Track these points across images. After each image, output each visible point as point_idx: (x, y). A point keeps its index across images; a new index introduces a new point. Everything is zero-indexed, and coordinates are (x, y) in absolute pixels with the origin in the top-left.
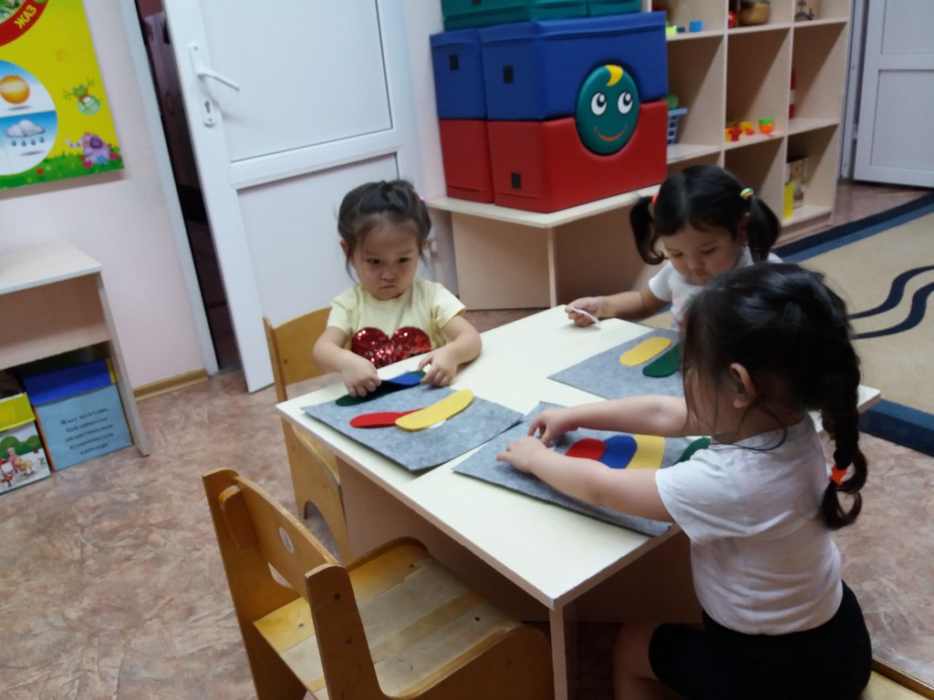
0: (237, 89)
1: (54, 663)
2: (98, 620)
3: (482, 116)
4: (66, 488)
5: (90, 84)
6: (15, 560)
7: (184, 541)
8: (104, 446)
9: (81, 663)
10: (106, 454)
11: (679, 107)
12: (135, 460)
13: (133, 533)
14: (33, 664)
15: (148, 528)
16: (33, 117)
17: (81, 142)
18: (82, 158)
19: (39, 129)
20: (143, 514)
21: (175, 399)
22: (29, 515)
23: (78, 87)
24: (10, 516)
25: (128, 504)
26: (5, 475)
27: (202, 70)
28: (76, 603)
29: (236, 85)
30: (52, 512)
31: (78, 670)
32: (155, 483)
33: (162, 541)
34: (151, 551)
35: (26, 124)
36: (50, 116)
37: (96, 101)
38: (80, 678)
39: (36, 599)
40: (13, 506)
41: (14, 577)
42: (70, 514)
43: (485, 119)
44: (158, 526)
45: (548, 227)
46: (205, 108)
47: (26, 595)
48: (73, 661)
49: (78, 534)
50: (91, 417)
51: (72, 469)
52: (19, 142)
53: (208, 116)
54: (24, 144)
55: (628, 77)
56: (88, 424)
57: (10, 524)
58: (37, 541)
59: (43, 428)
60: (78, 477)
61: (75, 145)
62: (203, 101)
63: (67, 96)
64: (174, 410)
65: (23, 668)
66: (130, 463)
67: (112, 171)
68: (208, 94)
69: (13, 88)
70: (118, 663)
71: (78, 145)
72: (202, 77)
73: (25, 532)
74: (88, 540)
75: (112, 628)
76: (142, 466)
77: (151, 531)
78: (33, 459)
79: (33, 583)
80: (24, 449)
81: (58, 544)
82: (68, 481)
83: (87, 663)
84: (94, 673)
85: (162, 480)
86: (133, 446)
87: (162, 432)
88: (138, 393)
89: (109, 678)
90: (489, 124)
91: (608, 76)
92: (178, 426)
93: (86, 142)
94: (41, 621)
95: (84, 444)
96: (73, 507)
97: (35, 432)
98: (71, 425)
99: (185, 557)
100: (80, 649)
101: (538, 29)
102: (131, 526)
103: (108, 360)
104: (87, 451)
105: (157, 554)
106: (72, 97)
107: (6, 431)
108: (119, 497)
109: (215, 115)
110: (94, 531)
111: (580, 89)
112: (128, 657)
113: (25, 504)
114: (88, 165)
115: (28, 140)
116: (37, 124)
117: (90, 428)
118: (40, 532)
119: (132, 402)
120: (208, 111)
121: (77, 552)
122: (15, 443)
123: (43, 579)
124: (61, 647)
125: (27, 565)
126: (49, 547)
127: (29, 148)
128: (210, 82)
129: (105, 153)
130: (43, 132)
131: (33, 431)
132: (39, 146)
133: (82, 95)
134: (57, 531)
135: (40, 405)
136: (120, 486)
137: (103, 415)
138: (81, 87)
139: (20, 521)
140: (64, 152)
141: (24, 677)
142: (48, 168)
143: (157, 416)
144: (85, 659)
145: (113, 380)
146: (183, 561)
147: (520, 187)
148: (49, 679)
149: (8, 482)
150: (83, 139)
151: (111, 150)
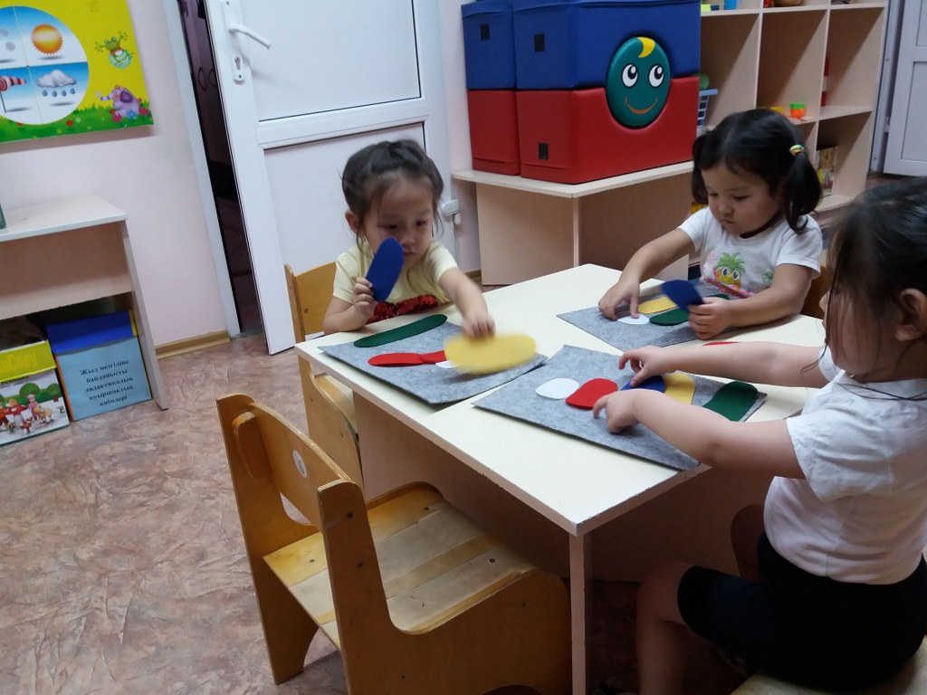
0: (268, 47)
1: (62, 601)
2: (109, 561)
3: (512, 86)
4: (83, 437)
5: (122, 37)
6: (30, 501)
7: (198, 489)
8: (123, 399)
9: (89, 601)
10: (125, 407)
11: (708, 89)
12: (154, 413)
13: (148, 481)
14: (41, 601)
15: (163, 476)
16: (64, 68)
17: (111, 96)
18: (112, 111)
19: (70, 80)
20: (158, 463)
21: (197, 358)
22: (45, 460)
23: (110, 40)
24: (27, 461)
25: (144, 453)
26: (24, 422)
27: (233, 25)
28: (89, 544)
29: (267, 42)
30: (69, 459)
31: (86, 608)
32: (172, 435)
33: (177, 489)
34: (165, 498)
35: (57, 74)
36: (81, 67)
37: (128, 55)
38: (87, 616)
39: (48, 540)
40: (30, 452)
41: (28, 518)
42: (87, 461)
43: (515, 89)
44: (173, 475)
45: (575, 197)
46: (235, 65)
47: (38, 535)
48: (82, 599)
49: (94, 480)
50: (111, 369)
51: (91, 420)
52: (50, 91)
53: (238, 72)
54: (55, 95)
55: (660, 49)
56: (108, 376)
57: (27, 469)
58: (53, 485)
59: (64, 377)
60: (96, 426)
61: (105, 98)
62: (234, 57)
63: (99, 48)
64: (193, 368)
65: (30, 605)
66: (149, 415)
67: (142, 126)
68: (238, 49)
69: (47, 37)
70: (126, 602)
71: (109, 99)
72: (233, 32)
73: (41, 476)
74: (104, 486)
75: (123, 569)
76: (160, 419)
77: (165, 480)
78: (53, 407)
79: (46, 524)
80: (44, 396)
81: (73, 488)
82: (86, 430)
83: (96, 601)
84: (101, 611)
85: (179, 432)
86: (152, 401)
87: (181, 388)
88: (160, 351)
89: (117, 617)
90: (517, 93)
91: (640, 47)
92: (197, 384)
93: (117, 96)
94: (53, 560)
95: (104, 395)
96: (90, 454)
97: (56, 381)
98: (91, 376)
99: (198, 505)
100: (89, 588)
102: (146, 474)
103: (130, 312)
104: (106, 403)
105: (170, 501)
106: (104, 48)
107: (27, 377)
108: (136, 447)
109: (245, 72)
110: (109, 477)
111: (611, 60)
112: (137, 597)
113: (43, 450)
114: (118, 118)
115: (59, 91)
116: (69, 76)
117: (110, 380)
118: (56, 477)
119: (153, 359)
120: (239, 68)
121: (91, 497)
122: (36, 390)
123: (56, 522)
124: (72, 585)
125: (41, 508)
126: (65, 491)
127: (60, 98)
128: (241, 37)
129: (134, 108)
130: (74, 83)
131: (53, 379)
132: (69, 97)
133: (114, 47)
134: (73, 476)
135: (61, 354)
136: (136, 436)
137: (124, 367)
138: (113, 41)
139: (37, 467)
140: (94, 105)
141: (32, 613)
142: (78, 120)
143: (178, 373)
144: (94, 598)
145: (135, 333)
146: (196, 509)
147: (547, 159)
148: (56, 616)
149: (28, 428)
150: (113, 92)
151: (141, 105)
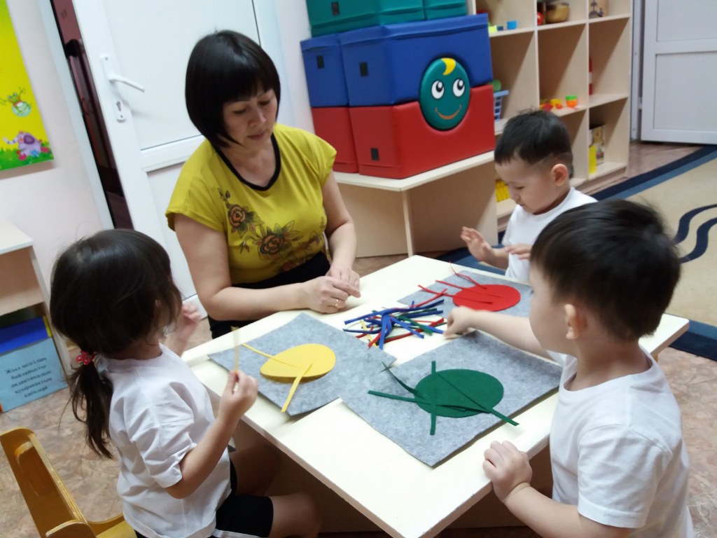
0: (143, 91)
3: (345, 104)
5: (21, 92)
8: (45, 389)
10: (46, 396)
11: (502, 89)
13: (65, 465)
15: (79, 459)
17: (16, 139)
18: (18, 152)
20: (74, 447)
23: (12, 95)
27: (112, 76)
29: (142, 87)
33: (90, 470)
37: (28, 105)
43: (348, 106)
44: (87, 457)
45: (402, 190)
46: (116, 107)
50: (32, 366)
51: (18, 410)
53: (120, 113)
55: (460, 67)
56: (29, 372)
60: (22, 416)
61: (11, 142)
62: (115, 101)
63: (3, 102)
67: (44, 162)
68: (118, 95)
71: (14, 142)
72: (112, 82)
82: (14, 421)
90: (351, 110)
91: (444, 67)
93: (21, 140)
95: (27, 388)
98: (15, 374)
101: (385, 31)
102: (64, 458)
103: (44, 317)
104: (29, 394)
105: (85, 483)
106: (8, 103)
108: (55, 433)
109: (126, 112)
111: (422, 79)
114: (23, 157)
117: (32, 375)
119: (66, 351)
120: (120, 109)
128: (119, 85)
129: (37, 147)
133: (15, 101)
136: (56, 422)
137: (43, 363)
138: (14, 95)
140: (2, 148)
145: (50, 334)
147: (378, 160)
150: (17, 137)
151: (42, 145)
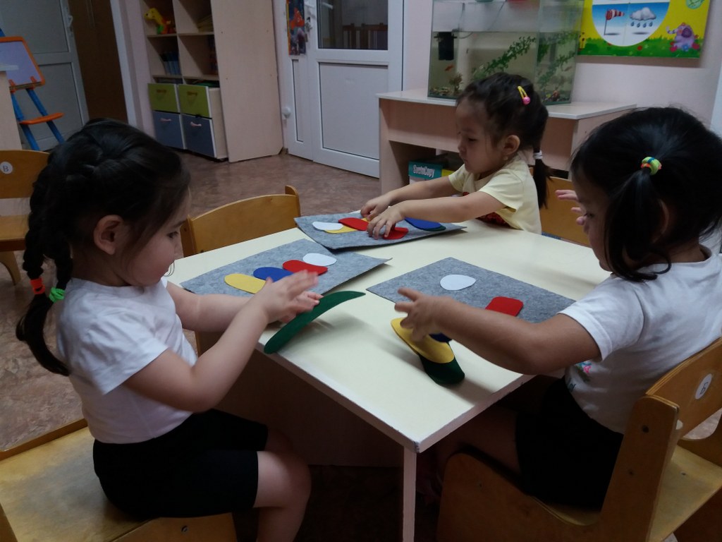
19: (652, 16)
36: (664, 6)
52: (636, 23)
54: (638, 26)
67: (691, 58)
115: (642, 23)
116: (653, 13)
127: (641, 29)
130: (654, 18)
132: (648, 29)
140: (661, 37)
142: (646, 46)
